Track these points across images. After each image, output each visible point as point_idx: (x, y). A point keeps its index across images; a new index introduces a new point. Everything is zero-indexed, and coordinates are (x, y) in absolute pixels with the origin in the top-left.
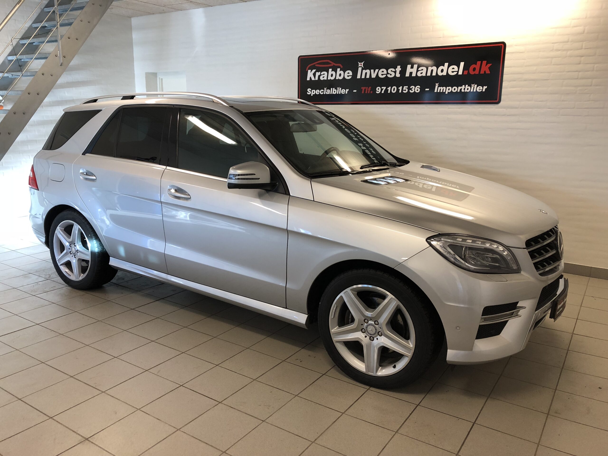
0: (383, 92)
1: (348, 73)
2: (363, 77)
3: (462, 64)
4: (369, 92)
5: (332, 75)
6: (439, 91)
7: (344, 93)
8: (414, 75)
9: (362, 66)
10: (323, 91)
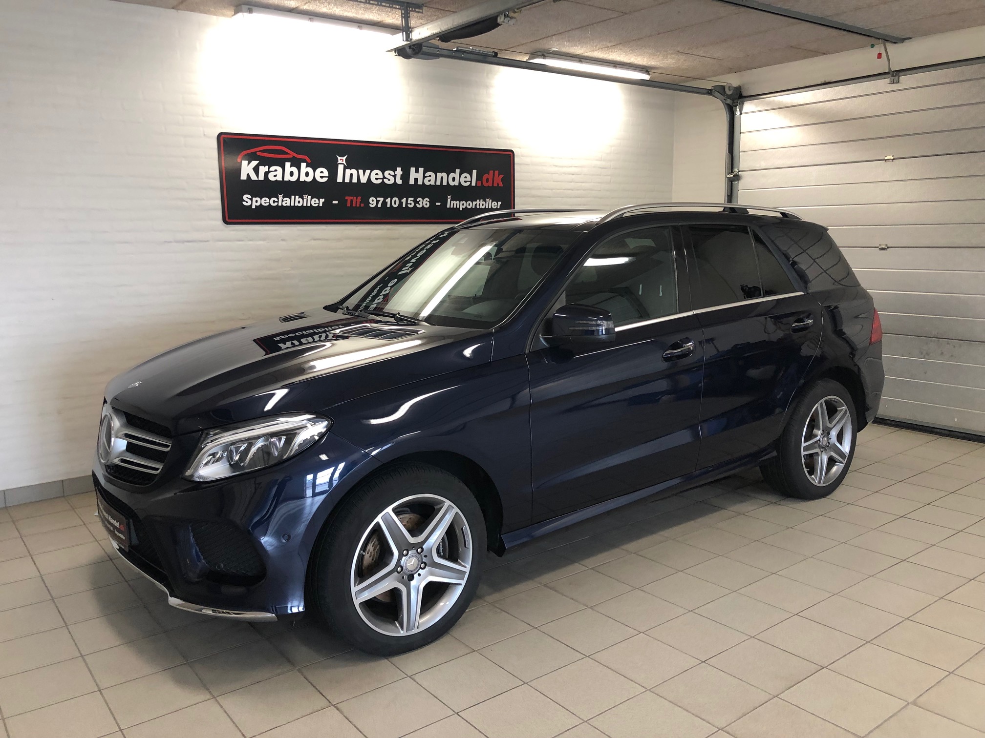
0: (379, 205)
1: (322, 172)
2: (347, 180)
3: (475, 172)
4: (358, 206)
5: (292, 174)
6: (452, 207)
7: (317, 205)
8: (420, 182)
9: (344, 162)
10: (276, 200)
